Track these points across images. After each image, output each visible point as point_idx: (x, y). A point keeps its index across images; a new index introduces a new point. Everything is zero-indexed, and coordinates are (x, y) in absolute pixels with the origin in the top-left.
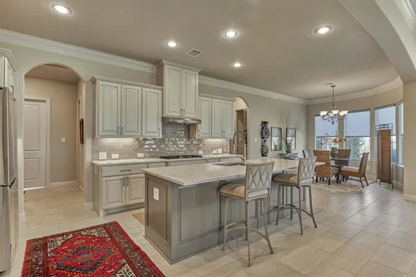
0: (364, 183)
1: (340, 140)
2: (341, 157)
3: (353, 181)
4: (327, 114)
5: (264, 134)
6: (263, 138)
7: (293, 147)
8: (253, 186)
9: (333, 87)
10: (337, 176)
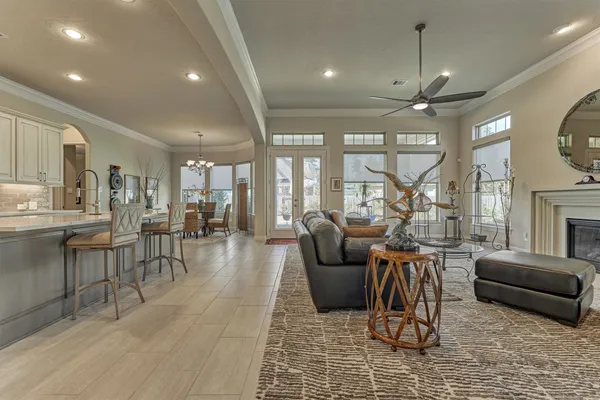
0: (228, 233)
1: (207, 193)
2: (208, 210)
3: (219, 233)
4: (195, 165)
5: (114, 183)
6: (112, 188)
7: (154, 202)
8: (121, 229)
9: (201, 136)
10: (204, 229)
